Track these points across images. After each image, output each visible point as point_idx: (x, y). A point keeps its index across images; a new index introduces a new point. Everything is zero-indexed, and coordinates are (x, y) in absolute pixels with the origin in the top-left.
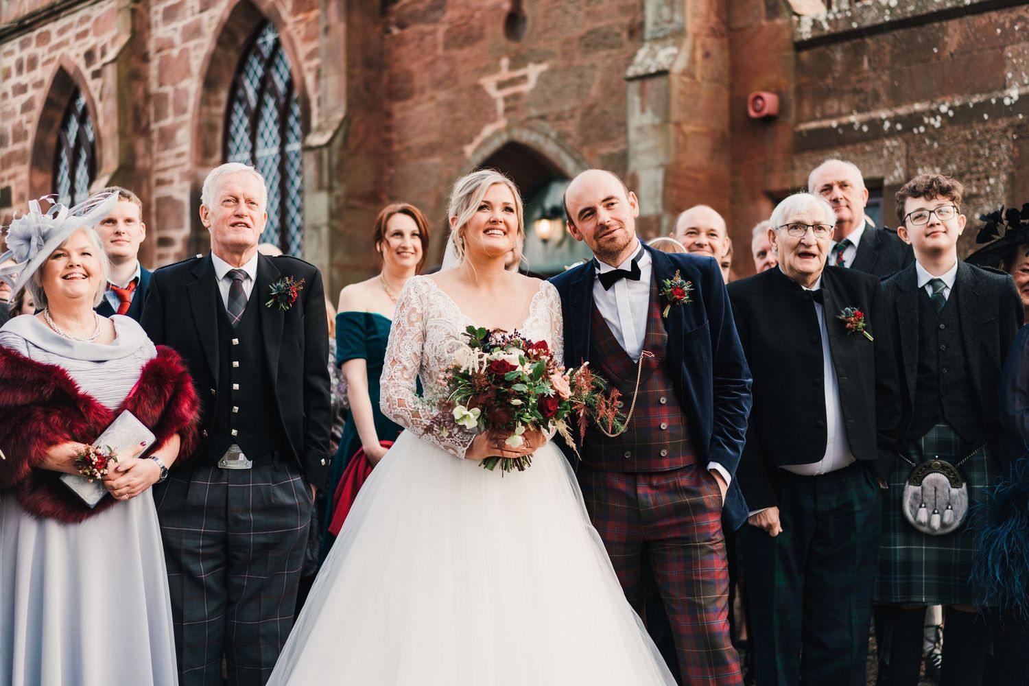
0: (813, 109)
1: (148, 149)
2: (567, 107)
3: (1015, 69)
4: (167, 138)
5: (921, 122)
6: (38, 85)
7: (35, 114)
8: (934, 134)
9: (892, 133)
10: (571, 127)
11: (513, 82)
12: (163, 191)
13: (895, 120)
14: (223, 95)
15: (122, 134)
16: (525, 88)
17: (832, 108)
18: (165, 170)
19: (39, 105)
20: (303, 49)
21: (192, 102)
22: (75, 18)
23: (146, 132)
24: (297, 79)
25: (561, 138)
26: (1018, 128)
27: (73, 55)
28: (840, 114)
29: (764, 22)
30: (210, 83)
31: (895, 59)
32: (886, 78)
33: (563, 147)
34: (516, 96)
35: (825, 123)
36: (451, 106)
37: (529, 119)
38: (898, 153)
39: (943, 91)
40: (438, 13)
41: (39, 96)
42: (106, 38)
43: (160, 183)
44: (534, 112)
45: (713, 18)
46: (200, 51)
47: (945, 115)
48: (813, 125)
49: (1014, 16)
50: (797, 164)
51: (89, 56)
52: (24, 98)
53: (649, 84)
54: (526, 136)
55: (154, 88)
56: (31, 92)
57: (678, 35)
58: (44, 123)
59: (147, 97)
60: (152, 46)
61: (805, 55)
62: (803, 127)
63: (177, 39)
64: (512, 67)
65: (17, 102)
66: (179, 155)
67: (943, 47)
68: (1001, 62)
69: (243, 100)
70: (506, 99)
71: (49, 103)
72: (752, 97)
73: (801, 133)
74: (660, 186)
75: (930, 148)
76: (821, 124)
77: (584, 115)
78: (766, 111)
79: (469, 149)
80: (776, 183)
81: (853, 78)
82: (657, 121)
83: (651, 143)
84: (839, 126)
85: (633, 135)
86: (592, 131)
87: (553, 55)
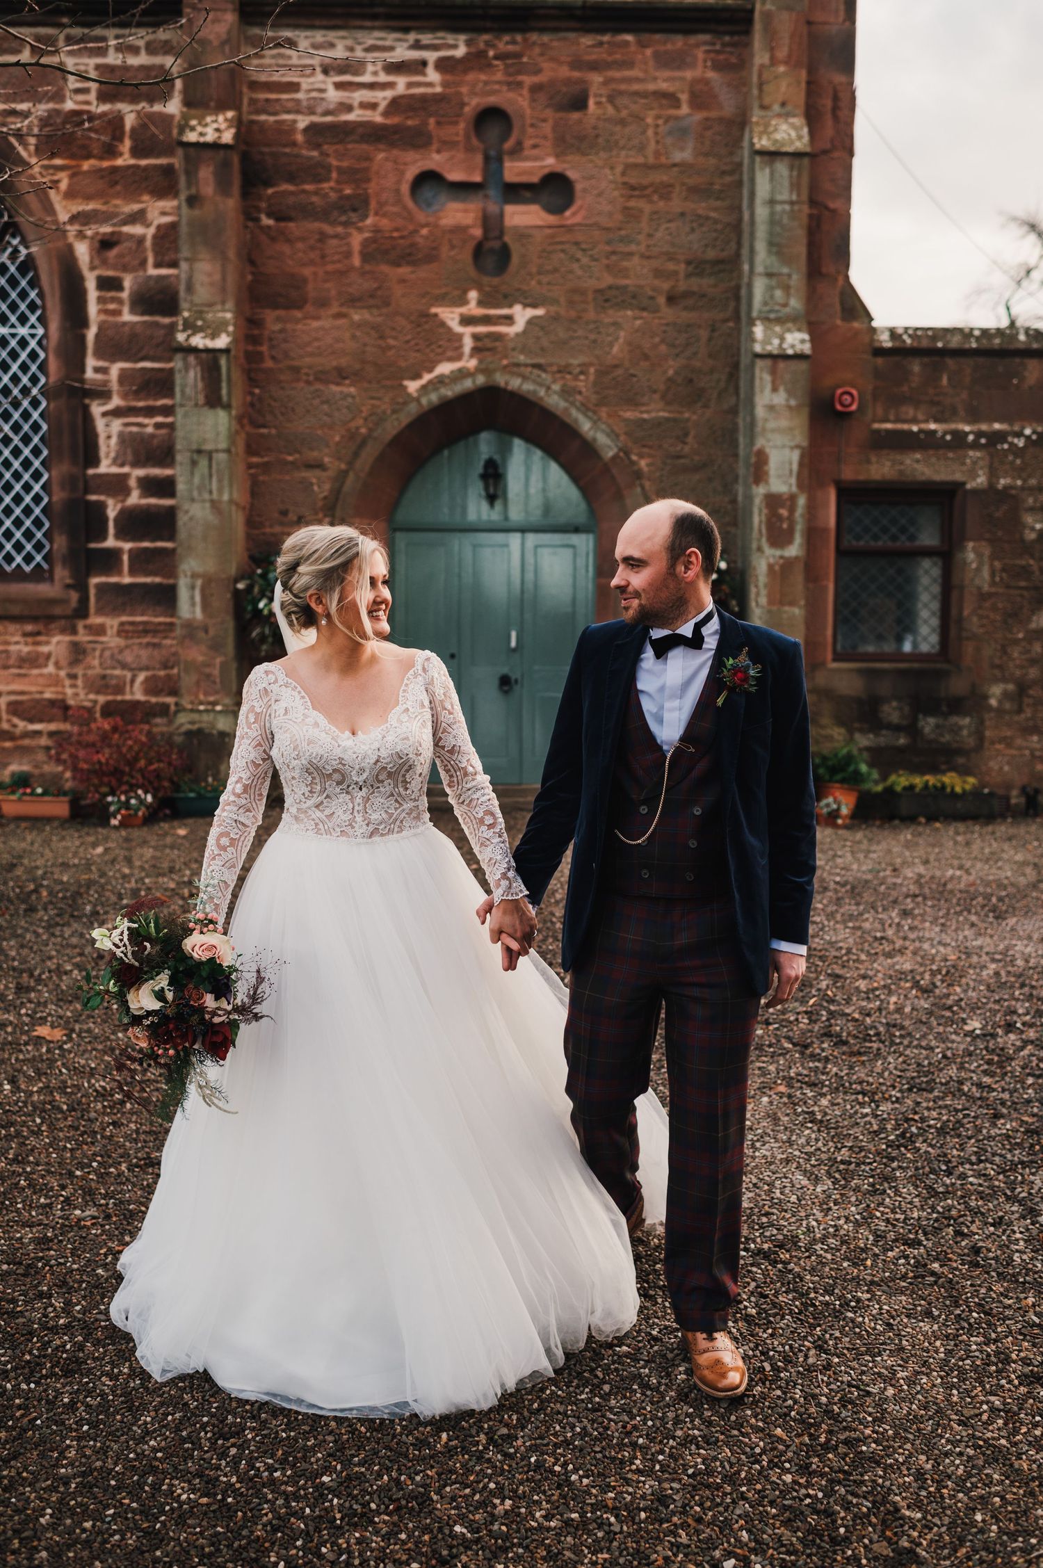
0: (886, 411)
2: (575, 362)
5: (1006, 441)
8: (1017, 452)
9: (975, 445)
10: (582, 383)
11: (486, 320)
13: (979, 434)
16: (508, 330)
17: (908, 413)
25: (568, 394)
28: (918, 421)
29: (839, 322)
31: (973, 382)
32: (964, 395)
33: (572, 404)
34: (498, 337)
35: (905, 427)
36: (377, 330)
37: (518, 365)
38: (981, 463)
39: (1025, 416)
40: (354, 216)
44: (525, 359)
47: (1028, 438)
48: (889, 426)
50: (874, 459)
53: (781, 365)
57: (798, 319)
61: (881, 360)
62: (876, 426)
64: (483, 305)
67: (1022, 379)
70: (476, 337)
72: (839, 391)
73: (878, 431)
74: (795, 467)
75: (1012, 463)
76: (899, 426)
77: (601, 373)
78: (854, 407)
79: (413, 386)
80: (849, 473)
81: (931, 391)
82: (793, 403)
83: (784, 423)
84: (921, 431)
85: (760, 412)
86: (612, 392)
87: (555, 301)
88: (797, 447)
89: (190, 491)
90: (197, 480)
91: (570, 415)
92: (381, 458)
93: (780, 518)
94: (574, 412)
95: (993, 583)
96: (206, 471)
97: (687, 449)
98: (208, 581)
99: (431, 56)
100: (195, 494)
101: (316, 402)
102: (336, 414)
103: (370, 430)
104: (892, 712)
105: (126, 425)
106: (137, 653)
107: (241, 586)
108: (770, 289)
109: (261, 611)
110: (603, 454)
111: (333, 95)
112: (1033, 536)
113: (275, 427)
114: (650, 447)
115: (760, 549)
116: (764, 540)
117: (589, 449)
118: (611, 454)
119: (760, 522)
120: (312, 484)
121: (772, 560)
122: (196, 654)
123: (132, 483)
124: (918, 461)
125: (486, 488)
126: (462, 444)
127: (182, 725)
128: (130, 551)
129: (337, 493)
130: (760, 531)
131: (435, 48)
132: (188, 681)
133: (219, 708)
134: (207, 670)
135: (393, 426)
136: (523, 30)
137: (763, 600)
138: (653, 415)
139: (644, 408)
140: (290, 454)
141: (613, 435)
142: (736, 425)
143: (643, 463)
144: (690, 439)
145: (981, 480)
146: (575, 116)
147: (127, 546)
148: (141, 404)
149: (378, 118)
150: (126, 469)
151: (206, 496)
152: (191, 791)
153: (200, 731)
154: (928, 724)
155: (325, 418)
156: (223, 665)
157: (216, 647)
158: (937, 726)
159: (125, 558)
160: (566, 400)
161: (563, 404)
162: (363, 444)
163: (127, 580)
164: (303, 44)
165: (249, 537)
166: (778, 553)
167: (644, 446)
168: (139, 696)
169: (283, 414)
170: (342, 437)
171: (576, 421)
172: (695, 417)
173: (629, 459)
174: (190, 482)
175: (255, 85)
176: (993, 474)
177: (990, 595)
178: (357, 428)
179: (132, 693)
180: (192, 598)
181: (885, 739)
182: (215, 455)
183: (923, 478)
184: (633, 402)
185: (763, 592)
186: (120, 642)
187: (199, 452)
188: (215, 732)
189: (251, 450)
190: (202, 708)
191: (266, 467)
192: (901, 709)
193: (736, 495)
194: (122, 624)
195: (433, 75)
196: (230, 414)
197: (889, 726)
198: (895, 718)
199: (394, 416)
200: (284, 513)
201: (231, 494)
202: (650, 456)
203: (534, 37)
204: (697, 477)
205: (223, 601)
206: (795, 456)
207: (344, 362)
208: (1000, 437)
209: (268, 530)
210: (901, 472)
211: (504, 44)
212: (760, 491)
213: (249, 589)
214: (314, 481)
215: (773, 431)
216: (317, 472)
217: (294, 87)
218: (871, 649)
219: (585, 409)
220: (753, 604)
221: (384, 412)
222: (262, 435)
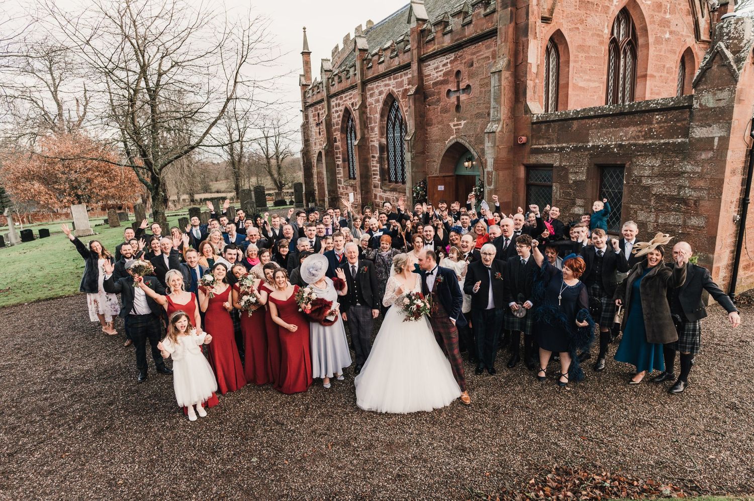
0: (536, 142)
1: (368, 132)
2: (471, 133)
3: (591, 137)
4: (373, 129)
5: (565, 150)
6: (341, 111)
7: (341, 118)
8: (568, 154)
9: (556, 152)
10: (472, 139)
11: (457, 125)
12: (372, 143)
13: (558, 148)
14: (386, 119)
15: (361, 129)
16: (461, 127)
17: (541, 142)
18: (372, 138)
19: (341, 116)
20: (405, 109)
21: (378, 121)
22: (348, 93)
23: (367, 127)
24: (403, 117)
25: (470, 142)
26: (591, 154)
27: (349, 103)
28: (543, 144)
29: (523, 116)
30: (382, 116)
31: (558, 130)
32: (556, 135)
33: (470, 145)
34: (458, 129)
35: (539, 146)
36: (442, 129)
37: (462, 136)
38: (558, 157)
39: (572, 140)
40: (439, 103)
41: (341, 114)
42: (356, 100)
43: (372, 141)
44: (463, 134)
45: (509, 114)
46: (379, 106)
47: (571, 148)
48: (536, 146)
49: (592, 121)
50: (531, 157)
51: (352, 104)
52: (338, 114)
53: (490, 135)
54: (461, 141)
55: (369, 115)
56: (339, 113)
57: (499, 120)
58: (343, 121)
59: (367, 118)
60: (367, 104)
61: (534, 126)
62: (532, 146)
63: (374, 103)
64: (457, 121)
65: (336, 115)
66: (376, 134)
67: (572, 128)
68: (588, 134)
69: (391, 120)
70: (456, 129)
71: (344, 116)
72: (519, 138)
73: (533, 148)
74: (493, 163)
75: (566, 157)
77: (476, 136)
78: (523, 142)
79: (447, 142)
80: (525, 162)
81: (547, 134)
82: (492, 145)
83: (490, 151)
84: (543, 147)
85: (486, 148)
86: (478, 141)
87: (468, 118)
88: (493, 158)
93: (490, 178)
94: (470, 147)
95: (560, 197)
99: (449, 60)
101: (434, 147)
102: (437, 149)
108: (494, 111)
111: (436, 75)
112: (572, 182)
116: (487, 184)
118: (476, 158)
119: (486, 179)
120: (434, 165)
121: (488, 190)
124: (541, 157)
130: (486, 181)
131: (449, 58)
135: (444, 151)
136: (462, 49)
141: (478, 152)
145: (557, 164)
146: (471, 68)
149: (442, 79)
155: (435, 150)
161: (468, 145)
164: (431, 64)
169: (430, 150)
171: (470, 149)
175: (426, 76)
176: (561, 162)
177: (559, 201)
183: (543, 163)
184: (481, 143)
191: (429, 162)
195: (449, 65)
196: (412, 153)
203: (464, 49)
206: (493, 160)
207: (438, 137)
208: (562, 149)
210: (537, 161)
211: (459, 53)
212: (486, 170)
215: (488, 153)
217: (430, 75)
219: (473, 146)
221: (443, 149)
222: (428, 155)
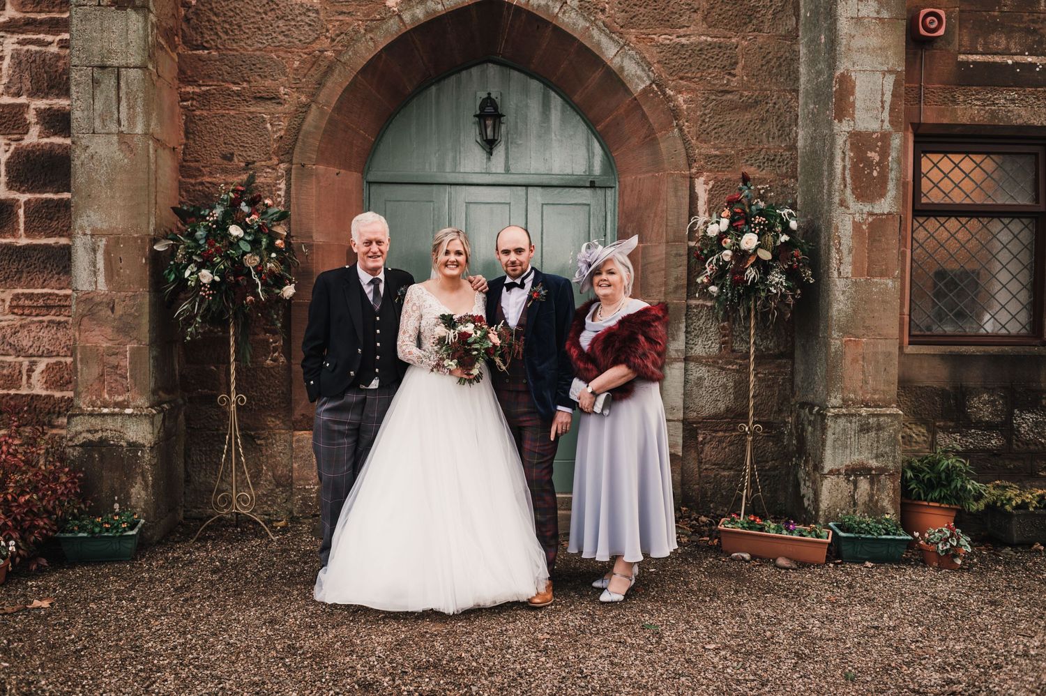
0: (973, 40)
17: (998, 43)
33: (593, 23)
35: (998, 59)
48: (978, 58)
62: (962, 57)
72: (924, 12)
73: (967, 63)
74: (888, 98)
76: (990, 58)
78: (941, 32)
81: (1026, 17)
82: (885, 14)
83: (874, 41)
84: (1016, 64)
85: (844, 26)
86: (642, 10)
88: (890, 72)
89: (91, 120)
90: (98, 105)
91: (591, 37)
92: (352, 88)
93: (869, 164)
94: (595, 33)
96: (113, 94)
97: (734, 82)
98: (115, 241)
100: (98, 123)
101: (270, 17)
102: (296, 33)
103: (339, 53)
104: (982, 407)
105: (21, 43)
106: (36, 335)
107: (159, 247)
109: (188, 280)
110: (631, 87)
113: (217, 49)
114: (689, 79)
115: (843, 203)
116: (848, 191)
117: (614, 80)
118: (642, 86)
119: (844, 167)
120: (264, 121)
121: (858, 218)
122: (99, 338)
123: (31, 117)
124: (1013, 101)
125: (483, 132)
126: (453, 78)
127: (78, 433)
128: (27, 203)
129: (295, 132)
130: (844, 179)
132: (89, 373)
133: (128, 411)
134: (113, 360)
135: (366, 50)
137: (847, 269)
138: (693, 39)
139: (681, 31)
140: (235, 83)
141: (645, 63)
142: (796, 53)
143: (680, 98)
144: (738, 70)
147: (23, 198)
148: (43, 16)
150: (23, 100)
151: (114, 128)
152: (82, 529)
153: (103, 441)
154: (1025, 422)
155: (281, 37)
156: (134, 352)
157: (125, 329)
158: (1036, 424)
159: (21, 212)
160: (586, 19)
161: (582, 23)
162: (330, 69)
163: (23, 241)
165: (181, 186)
166: (867, 208)
167: (681, 78)
168: (39, 390)
169: (227, 33)
170: (303, 62)
171: (599, 44)
172: (745, 43)
173: (664, 94)
174: (91, 108)
178: (321, 52)
179: (30, 386)
180: (94, 264)
181: (974, 439)
182: (123, 71)
183: (1020, 121)
184: (667, 22)
185: (848, 259)
186: (16, 320)
187: (103, 67)
188: (123, 443)
189: (184, 77)
190: (105, 411)
191: (205, 98)
192: (993, 403)
193: (796, 140)
194: (17, 297)
196: (146, 18)
197: (979, 424)
198: (986, 414)
199: (368, 36)
200: (229, 157)
201: (148, 125)
202: (689, 90)
204: (748, 116)
205: (135, 268)
206: (889, 82)
209: (207, 179)
210: (993, 114)
212: (843, 128)
213: (172, 251)
214: (267, 117)
215: (860, 50)
216: (271, 106)
218: (949, 329)
219: (609, 30)
220: (836, 274)
221: (357, 32)
222: (200, 58)
